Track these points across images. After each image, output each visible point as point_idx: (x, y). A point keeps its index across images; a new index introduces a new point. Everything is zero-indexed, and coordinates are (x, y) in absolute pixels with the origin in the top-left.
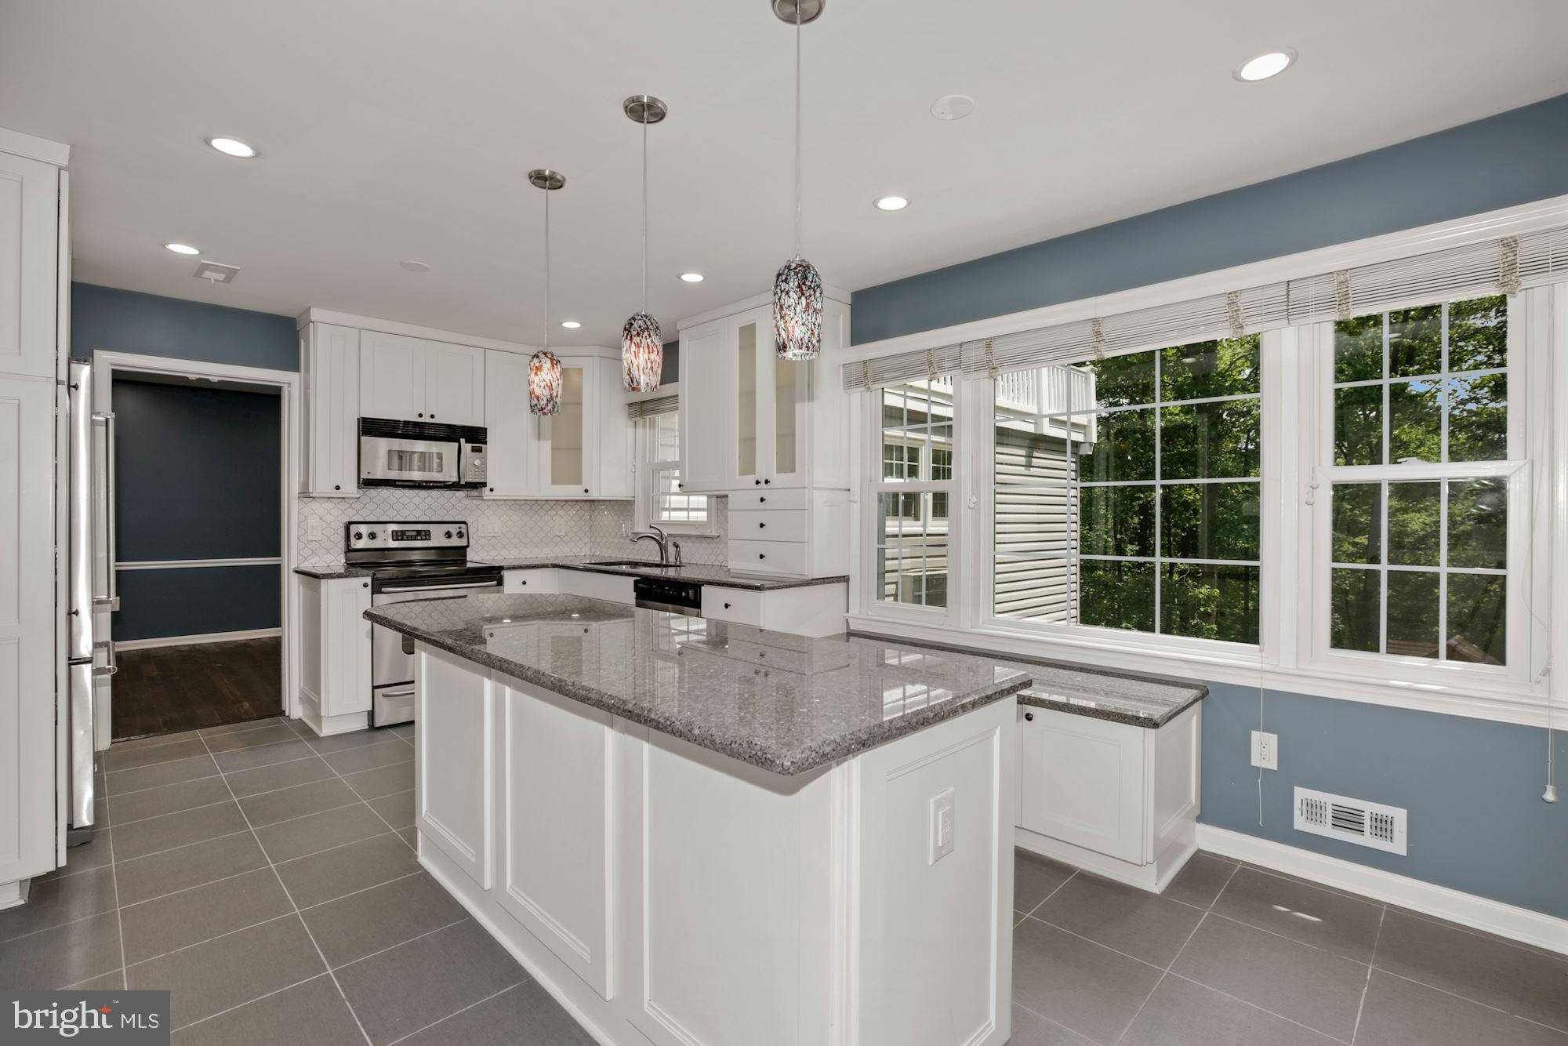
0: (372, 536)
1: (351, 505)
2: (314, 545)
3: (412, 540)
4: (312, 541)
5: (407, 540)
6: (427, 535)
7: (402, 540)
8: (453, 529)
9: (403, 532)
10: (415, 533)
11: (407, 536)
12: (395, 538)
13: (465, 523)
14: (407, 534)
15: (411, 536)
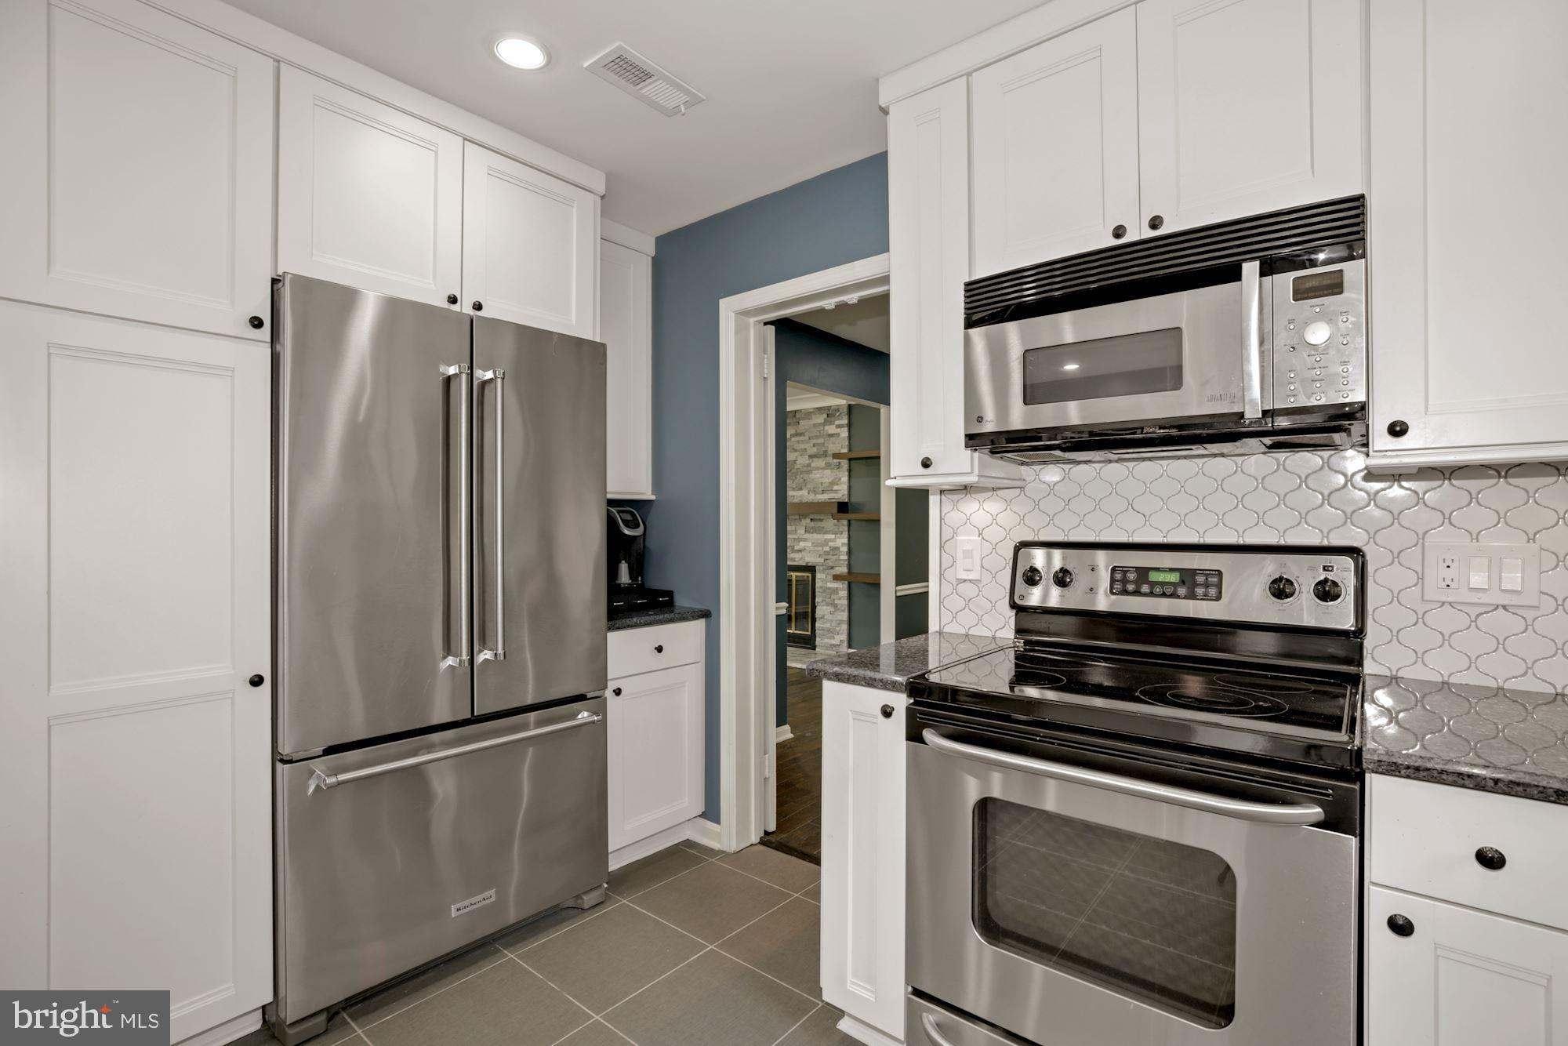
0: (1062, 579)
1: (1008, 502)
2: (969, 590)
3: (1164, 595)
4: (965, 581)
5: (1152, 594)
6: (1212, 584)
7: (1137, 593)
8: (1305, 573)
9: (1143, 572)
10: (1174, 578)
11: (1153, 584)
12: (1118, 586)
13: (1353, 552)
14: (1153, 577)
15: (1163, 584)
